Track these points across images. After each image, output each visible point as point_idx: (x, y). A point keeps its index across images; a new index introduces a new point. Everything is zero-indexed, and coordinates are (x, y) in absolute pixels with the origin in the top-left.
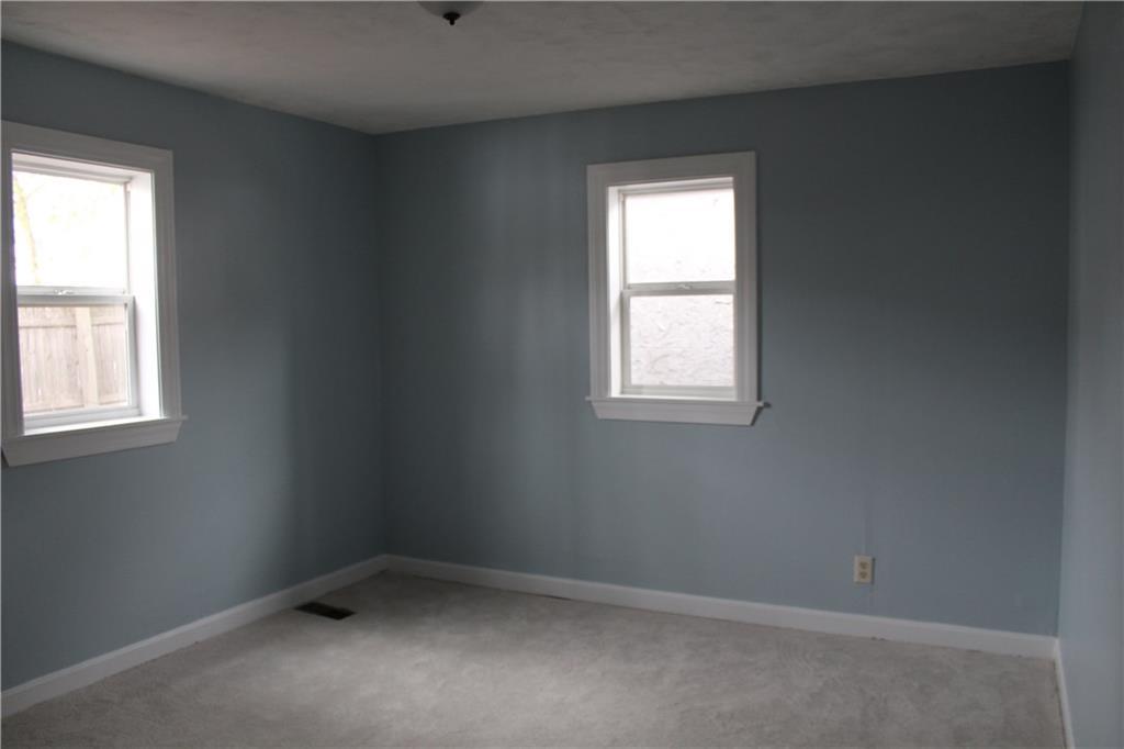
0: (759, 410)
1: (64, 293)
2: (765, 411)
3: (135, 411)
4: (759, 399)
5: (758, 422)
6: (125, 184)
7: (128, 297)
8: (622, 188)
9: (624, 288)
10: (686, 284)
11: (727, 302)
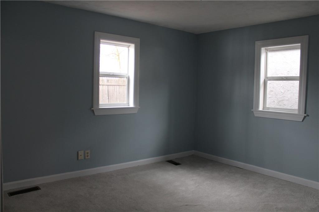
0: (305, 117)
1: (112, 74)
2: (307, 117)
3: (128, 105)
4: (305, 113)
5: (304, 121)
6: (128, 47)
7: (127, 76)
8: (266, 48)
9: (266, 78)
10: (285, 77)
11: (297, 83)
